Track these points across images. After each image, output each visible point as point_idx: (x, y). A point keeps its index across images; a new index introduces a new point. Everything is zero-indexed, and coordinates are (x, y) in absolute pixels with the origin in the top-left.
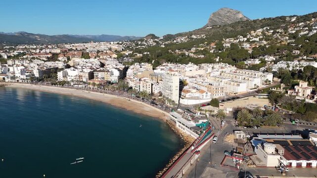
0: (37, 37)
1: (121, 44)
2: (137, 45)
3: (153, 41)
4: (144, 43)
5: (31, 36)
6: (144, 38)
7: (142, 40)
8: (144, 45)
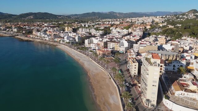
0: (117, 14)
1: (164, 18)
2: (177, 18)
3: (194, 15)
4: (185, 17)
5: (114, 14)
6: (186, 13)
7: (183, 14)
8: (184, 18)
